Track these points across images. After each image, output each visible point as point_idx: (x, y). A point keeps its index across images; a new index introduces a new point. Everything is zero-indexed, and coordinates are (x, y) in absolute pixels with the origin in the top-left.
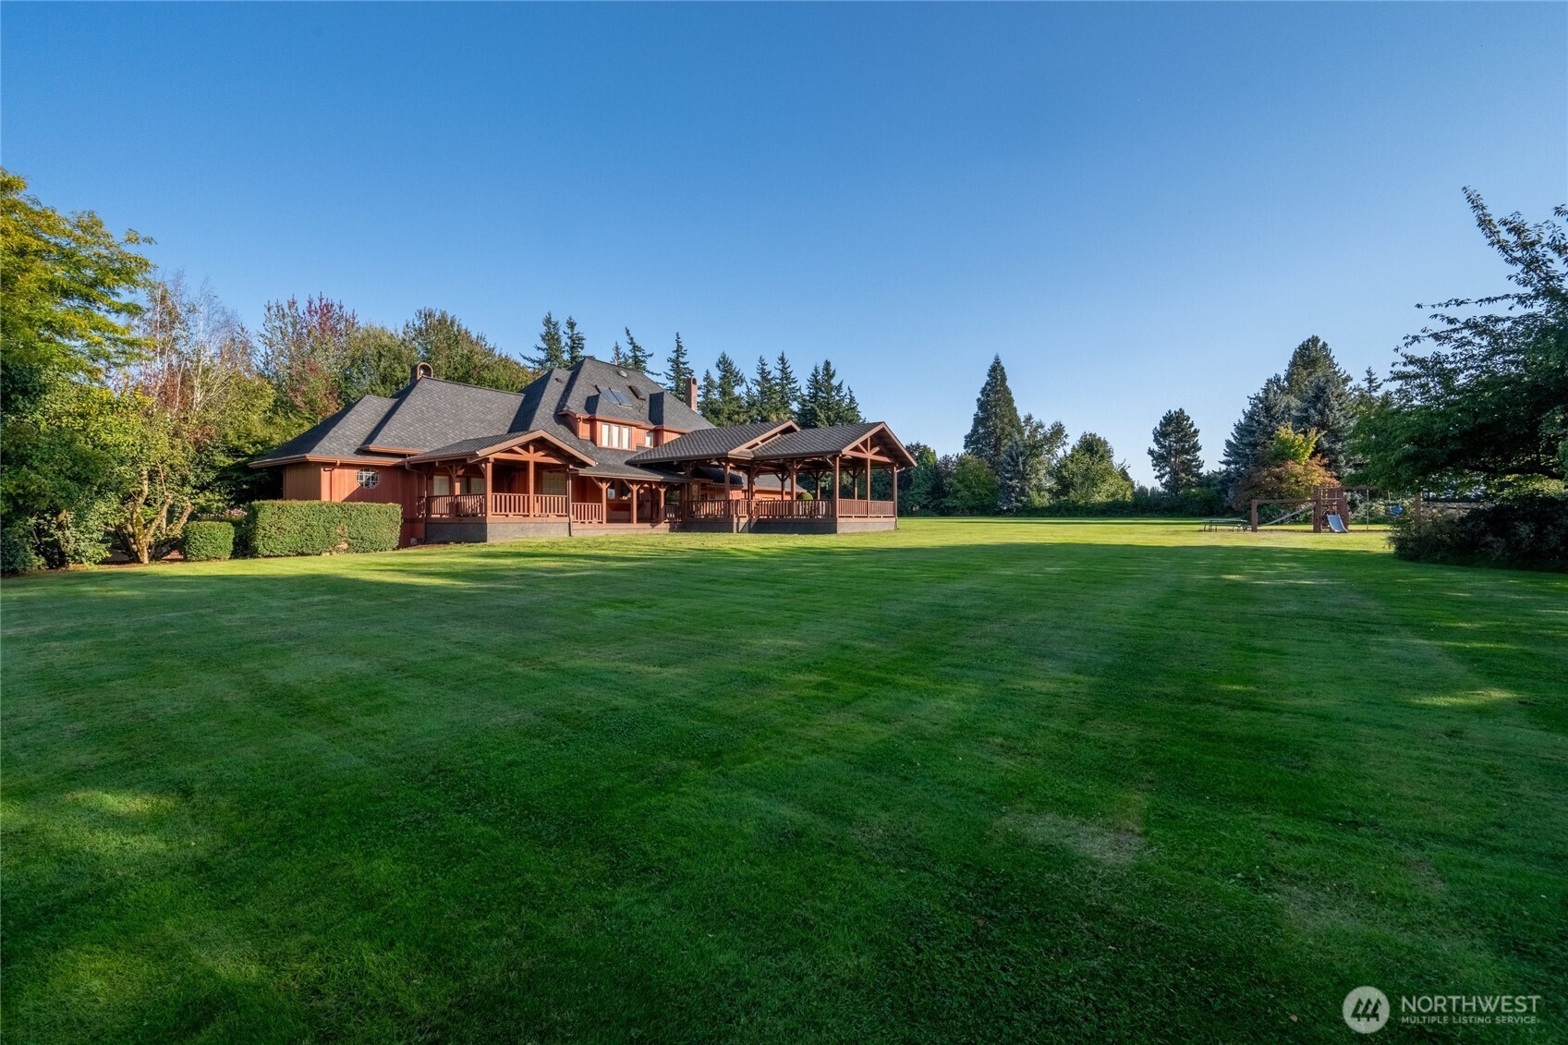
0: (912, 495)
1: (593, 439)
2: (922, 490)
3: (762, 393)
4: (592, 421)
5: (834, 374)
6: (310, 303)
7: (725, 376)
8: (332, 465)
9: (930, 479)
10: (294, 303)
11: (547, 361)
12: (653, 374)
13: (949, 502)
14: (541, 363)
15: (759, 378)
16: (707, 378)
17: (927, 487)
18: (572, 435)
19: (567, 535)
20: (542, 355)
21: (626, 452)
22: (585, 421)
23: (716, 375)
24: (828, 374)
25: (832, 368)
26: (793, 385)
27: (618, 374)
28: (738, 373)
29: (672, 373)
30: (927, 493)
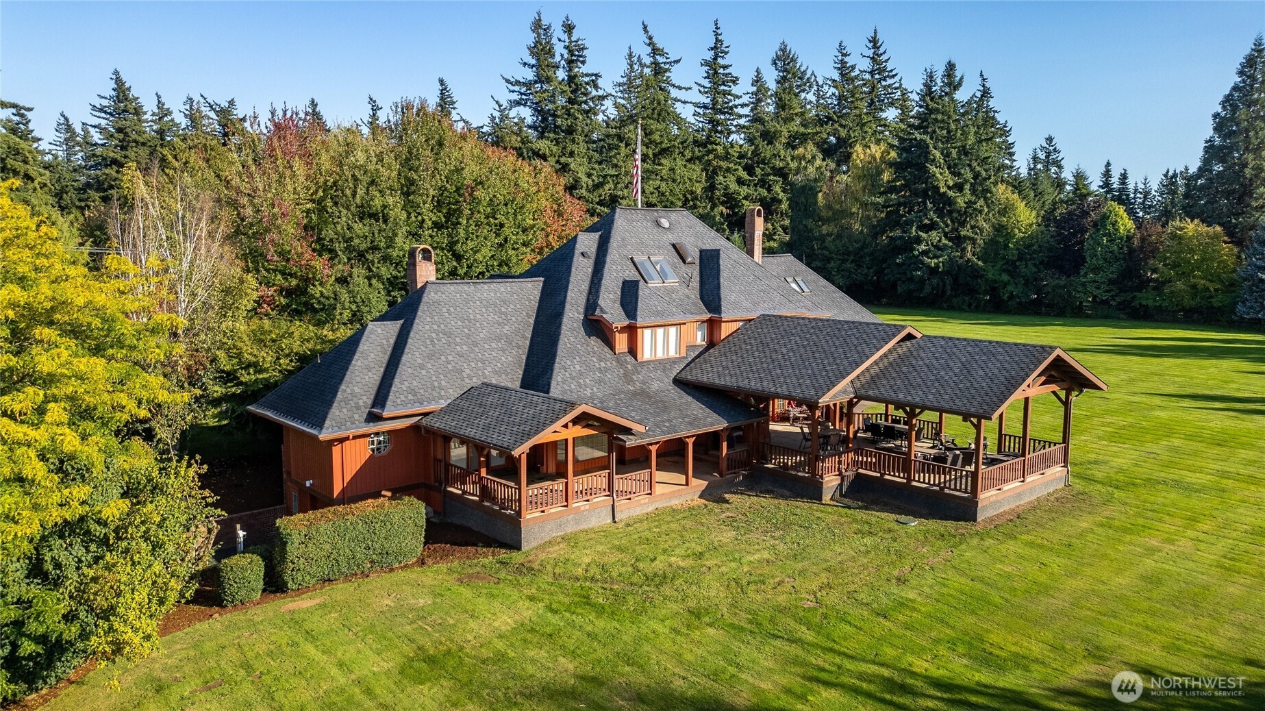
0: (1083, 284)
1: (633, 351)
2: (1101, 277)
3: (841, 98)
4: (631, 331)
5: (960, 84)
6: (273, 113)
7: (784, 78)
8: (342, 440)
9: (1117, 260)
10: (255, 117)
11: (536, 82)
12: (680, 88)
13: (1147, 299)
14: (528, 85)
15: (837, 77)
16: (758, 80)
17: (1112, 272)
18: (606, 349)
19: (609, 520)
20: (529, 75)
21: (673, 361)
22: (622, 330)
23: (771, 78)
24: (949, 84)
25: (958, 74)
26: (890, 81)
27: (658, 224)
28: (804, 73)
29: (706, 83)
30: (1111, 282)
